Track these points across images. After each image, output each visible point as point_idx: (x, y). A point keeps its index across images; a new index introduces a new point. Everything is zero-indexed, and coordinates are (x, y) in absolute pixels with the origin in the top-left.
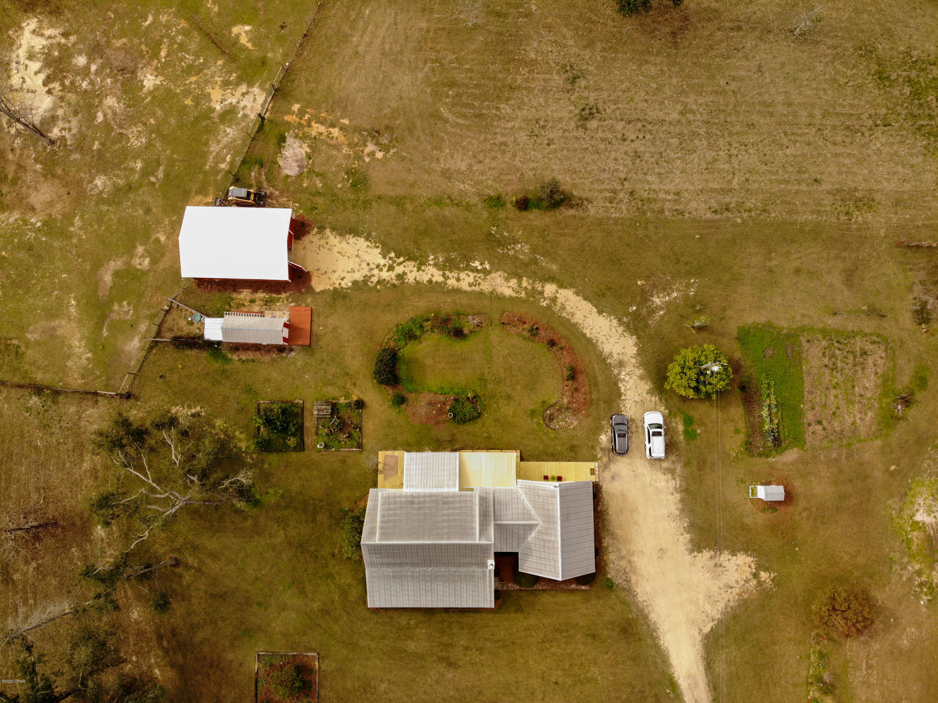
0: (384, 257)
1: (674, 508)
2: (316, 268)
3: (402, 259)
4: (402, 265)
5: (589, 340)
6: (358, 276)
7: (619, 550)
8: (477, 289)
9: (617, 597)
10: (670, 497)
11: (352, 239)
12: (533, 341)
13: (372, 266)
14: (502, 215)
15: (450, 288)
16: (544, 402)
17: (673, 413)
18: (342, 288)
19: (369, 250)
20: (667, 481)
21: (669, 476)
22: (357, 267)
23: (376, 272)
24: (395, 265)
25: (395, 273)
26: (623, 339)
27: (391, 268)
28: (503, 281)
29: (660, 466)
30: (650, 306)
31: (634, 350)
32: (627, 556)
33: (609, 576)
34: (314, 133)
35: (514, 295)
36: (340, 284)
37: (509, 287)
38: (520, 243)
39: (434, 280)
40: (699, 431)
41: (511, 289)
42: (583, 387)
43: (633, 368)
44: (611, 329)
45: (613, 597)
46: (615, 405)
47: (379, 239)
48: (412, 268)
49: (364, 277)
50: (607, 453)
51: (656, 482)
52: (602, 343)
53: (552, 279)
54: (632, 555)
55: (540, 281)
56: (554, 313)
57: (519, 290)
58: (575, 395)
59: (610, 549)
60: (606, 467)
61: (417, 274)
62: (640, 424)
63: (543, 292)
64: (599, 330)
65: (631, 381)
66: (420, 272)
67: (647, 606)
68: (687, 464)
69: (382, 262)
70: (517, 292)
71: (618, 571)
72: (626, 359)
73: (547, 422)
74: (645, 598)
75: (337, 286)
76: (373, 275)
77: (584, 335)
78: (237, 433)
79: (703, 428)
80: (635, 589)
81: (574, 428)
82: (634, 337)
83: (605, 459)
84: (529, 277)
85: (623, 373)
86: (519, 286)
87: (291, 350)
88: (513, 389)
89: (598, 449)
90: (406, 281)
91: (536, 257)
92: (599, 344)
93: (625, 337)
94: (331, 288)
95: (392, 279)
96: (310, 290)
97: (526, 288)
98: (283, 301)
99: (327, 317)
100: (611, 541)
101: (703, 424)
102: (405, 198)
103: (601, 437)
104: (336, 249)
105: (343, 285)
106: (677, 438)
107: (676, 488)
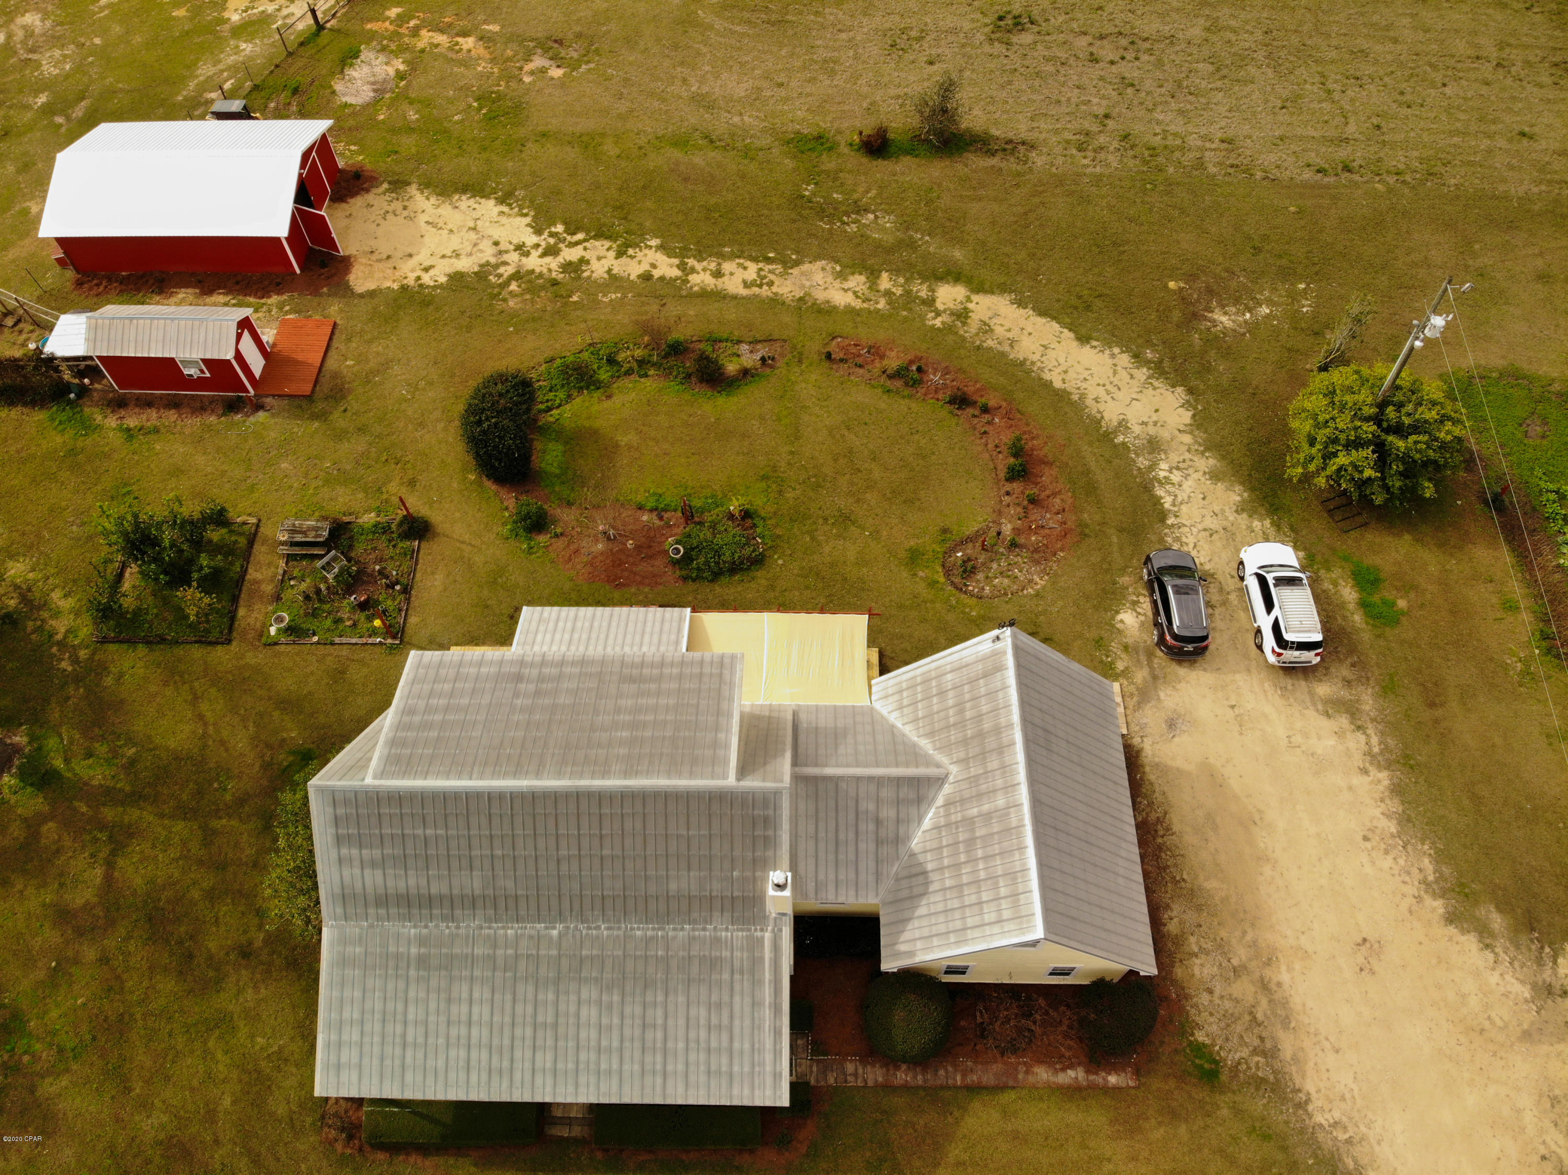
0: (538, 232)
1: (1377, 812)
2: (368, 249)
3: (580, 236)
4: (580, 247)
5: (1061, 396)
6: (466, 265)
7: (1222, 947)
8: (765, 292)
9: (1238, 1112)
10: (1358, 780)
11: (465, 202)
12: (910, 397)
13: (503, 247)
14: (829, 163)
15: (696, 289)
16: (945, 531)
17: (1319, 558)
18: (421, 286)
19: (504, 220)
20: (1340, 734)
21: (1344, 721)
22: (469, 249)
23: (513, 257)
24: (561, 245)
25: (560, 259)
26: (1150, 391)
27: (551, 251)
28: (830, 279)
29: (1312, 694)
30: (1208, 329)
31: (1186, 416)
32: (1253, 965)
33: (1200, 1037)
34: (420, 45)
35: (858, 304)
36: (419, 278)
37: (846, 291)
38: (873, 212)
39: (656, 273)
40: (1402, 604)
41: (850, 294)
42: (1055, 494)
43: (1187, 456)
44: (1115, 373)
45: (1225, 1112)
46: (1153, 538)
47: (532, 202)
48: (602, 252)
49: (481, 266)
50: (1143, 658)
51: (1307, 736)
52: (1096, 400)
53: (955, 275)
54: (1269, 963)
55: (924, 278)
56: (964, 339)
57: (871, 295)
58: (1035, 514)
59: (1193, 943)
60: (1144, 695)
61: (616, 263)
62: (1231, 584)
63: (934, 300)
64: (1086, 374)
65: (1188, 485)
66: (624, 259)
67: (1349, 1141)
68: (1388, 689)
69: (531, 239)
70: (865, 301)
71: (1229, 1019)
72: (1165, 434)
73: (957, 580)
74: (1337, 1115)
75: (411, 281)
76: (505, 263)
77: (1048, 385)
78: (56, 595)
79: (1412, 595)
80: (1298, 1082)
81: (1037, 595)
82: (1180, 390)
83: (1141, 675)
84: (895, 271)
85: (1164, 466)
86: (870, 288)
87: (259, 407)
88: (858, 501)
89: (1114, 646)
90: (585, 274)
91: (911, 237)
92: (1089, 402)
93: (1155, 389)
94: (395, 286)
95: (550, 270)
96: (345, 291)
97: (888, 293)
98: (270, 311)
99: (370, 342)
100: (1191, 917)
101: (1408, 587)
102: (603, 135)
103: (1120, 617)
104: (423, 218)
105: (426, 279)
106: (1344, 618)
107: (1369, 753)
